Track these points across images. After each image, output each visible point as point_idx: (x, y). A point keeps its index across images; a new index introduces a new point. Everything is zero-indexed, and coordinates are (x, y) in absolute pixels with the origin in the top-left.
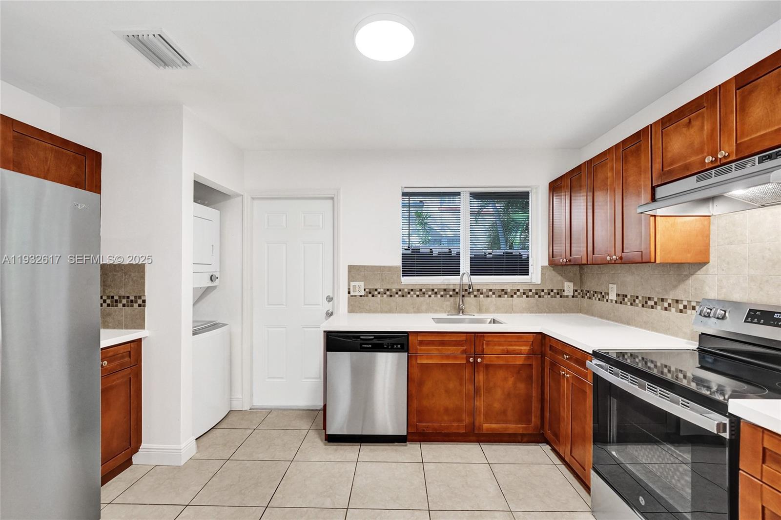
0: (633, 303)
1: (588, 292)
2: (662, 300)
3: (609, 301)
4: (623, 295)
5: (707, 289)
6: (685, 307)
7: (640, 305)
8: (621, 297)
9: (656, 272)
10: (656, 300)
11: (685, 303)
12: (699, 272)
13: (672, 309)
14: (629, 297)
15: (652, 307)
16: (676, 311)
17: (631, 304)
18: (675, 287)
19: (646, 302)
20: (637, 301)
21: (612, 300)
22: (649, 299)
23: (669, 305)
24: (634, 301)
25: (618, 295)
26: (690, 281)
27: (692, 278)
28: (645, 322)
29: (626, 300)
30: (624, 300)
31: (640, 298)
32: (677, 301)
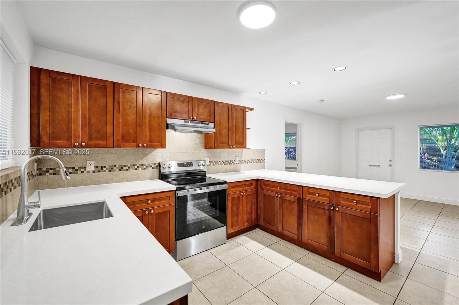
0: (111, 170)
1: (51, 169)
2: (134, 165)
3: (85, 172)
4: (102, 167)
5: (157, 158)
6: (147, 167)
7: (117, 170)
8: (100, 169)
9: (130, 152)
10: (129, 166)
11: (147, 165)
12: (154, 152)
13: (140, 169)
14: (107, 167)
15: (127, 170)
16: (142, 169)
17: (110, 171)
18: (142, 159)
19: (122, 168)
20: (115, 168)
21: (88, 172)
22: (125, 166)
23: (138, 167)
24: (112, 169)
25: (96, 167)
26: (149, 156)
27: (151, 154)
28: (122, 179)
29: (104, 169)
30: (102, 169)
31: (117, 166)
32: (142, 165)
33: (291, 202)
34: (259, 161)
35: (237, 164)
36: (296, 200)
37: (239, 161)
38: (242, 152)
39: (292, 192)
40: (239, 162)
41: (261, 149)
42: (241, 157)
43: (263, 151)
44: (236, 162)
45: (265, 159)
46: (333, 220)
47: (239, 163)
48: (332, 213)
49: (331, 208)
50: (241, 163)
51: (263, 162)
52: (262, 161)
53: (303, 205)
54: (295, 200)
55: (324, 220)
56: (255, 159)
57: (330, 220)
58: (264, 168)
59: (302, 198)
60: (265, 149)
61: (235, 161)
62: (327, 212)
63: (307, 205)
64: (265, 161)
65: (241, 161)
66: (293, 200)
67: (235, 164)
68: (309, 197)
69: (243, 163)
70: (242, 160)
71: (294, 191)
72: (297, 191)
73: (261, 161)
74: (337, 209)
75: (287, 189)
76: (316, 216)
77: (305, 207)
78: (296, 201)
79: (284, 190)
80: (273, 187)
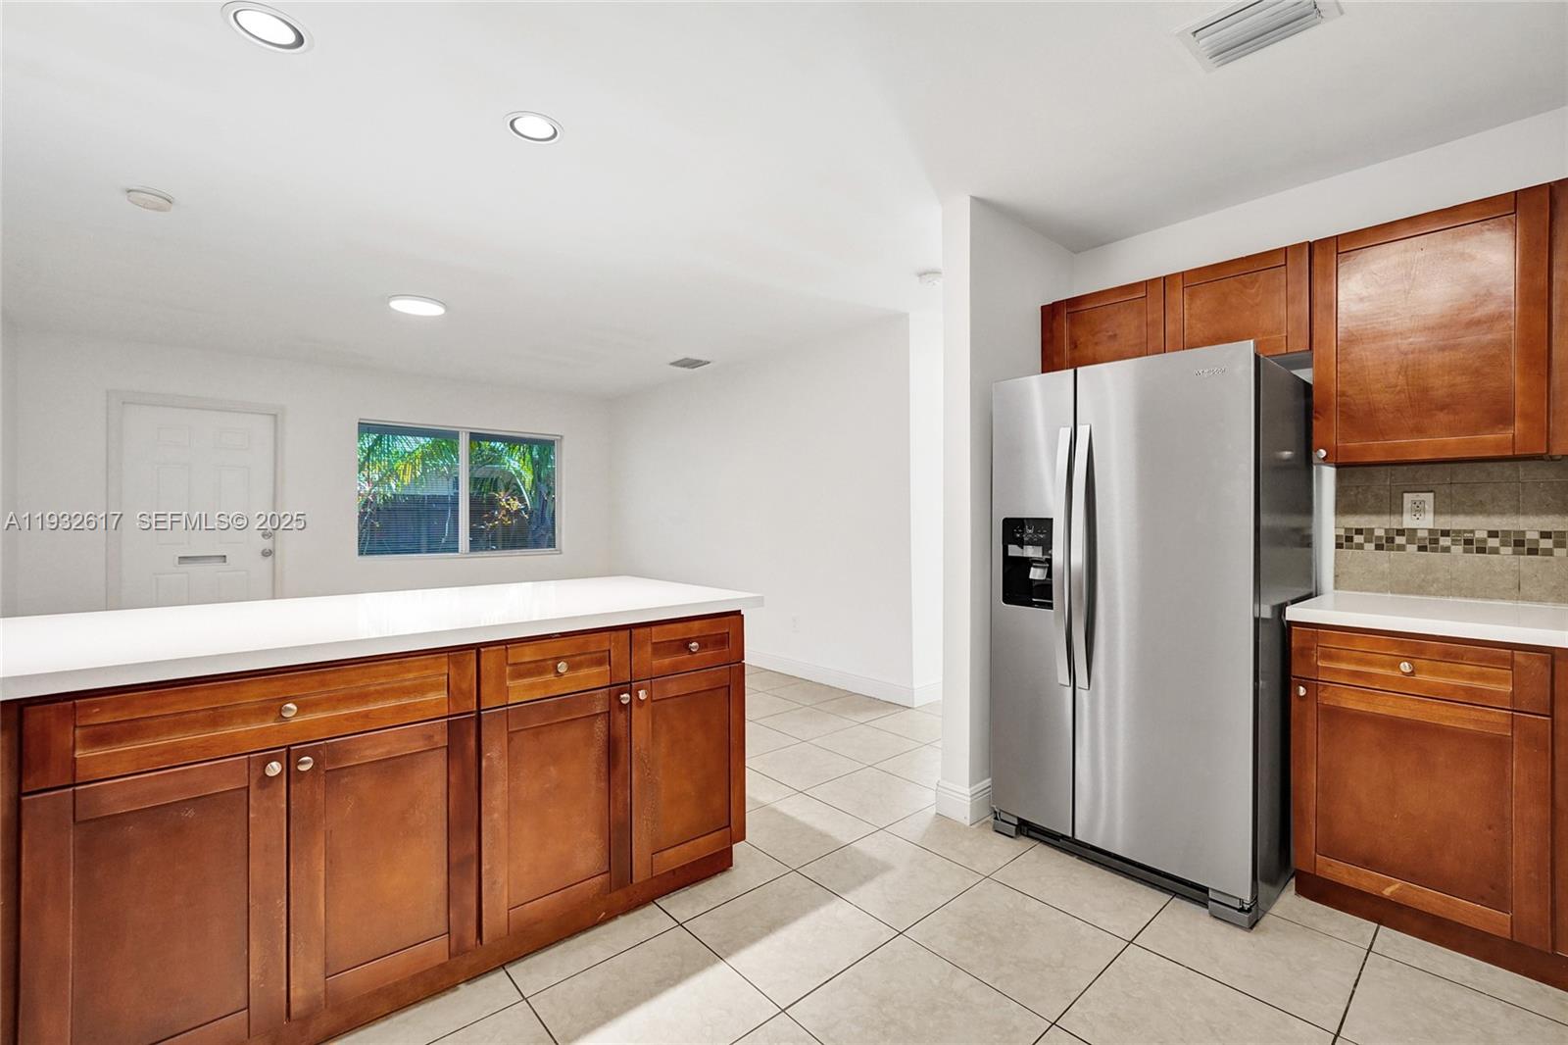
33: (393, 767)
36: (437, 738)
39: (405, 701)
46: (623, 748)
48: (621, 718)
49: (624, 702)
53: (483, 748)
54: (430, 738)
55: (583, 769)
57: (613, 753)
59: (479, 710)
62: (600, 726)
63: (509, 733)
66: (418, 746)
68: (519, 691)
71: (420, 689)
72: (435, 687)
74: (642, 695)
75: (363, 697)
76: (552, 769)
77: (495, 755)
78: (441, 739)
79: (335, 708)
80: (216, 718)
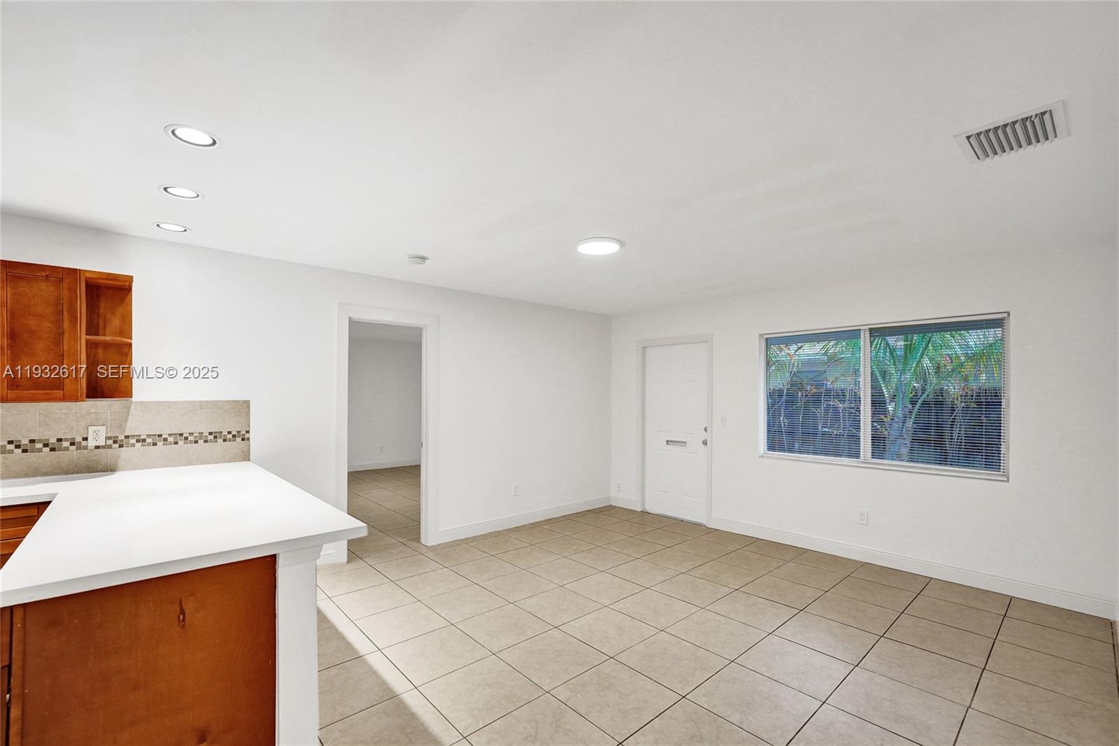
34: (215, 437)
35: (97, 447)
37: (108, 438)
38: (128, 412)
40: (110, 442)
41: (227, 401)
42: (121, 427)
43: (243, 407)
44: (91, 443)
45: (248, 432)
47: (110, 447)
50: (121, 446)
51: (239, 440)
52: (234, 436)
56: (196, 430)
58: (246, 457)
60: (247, 404)
61: (86, 439)
64: (251, 436)
65: (121, 437)
67: (86, 448)
69: (133, 445)
70: (127, 437)
73: (230, 436)
